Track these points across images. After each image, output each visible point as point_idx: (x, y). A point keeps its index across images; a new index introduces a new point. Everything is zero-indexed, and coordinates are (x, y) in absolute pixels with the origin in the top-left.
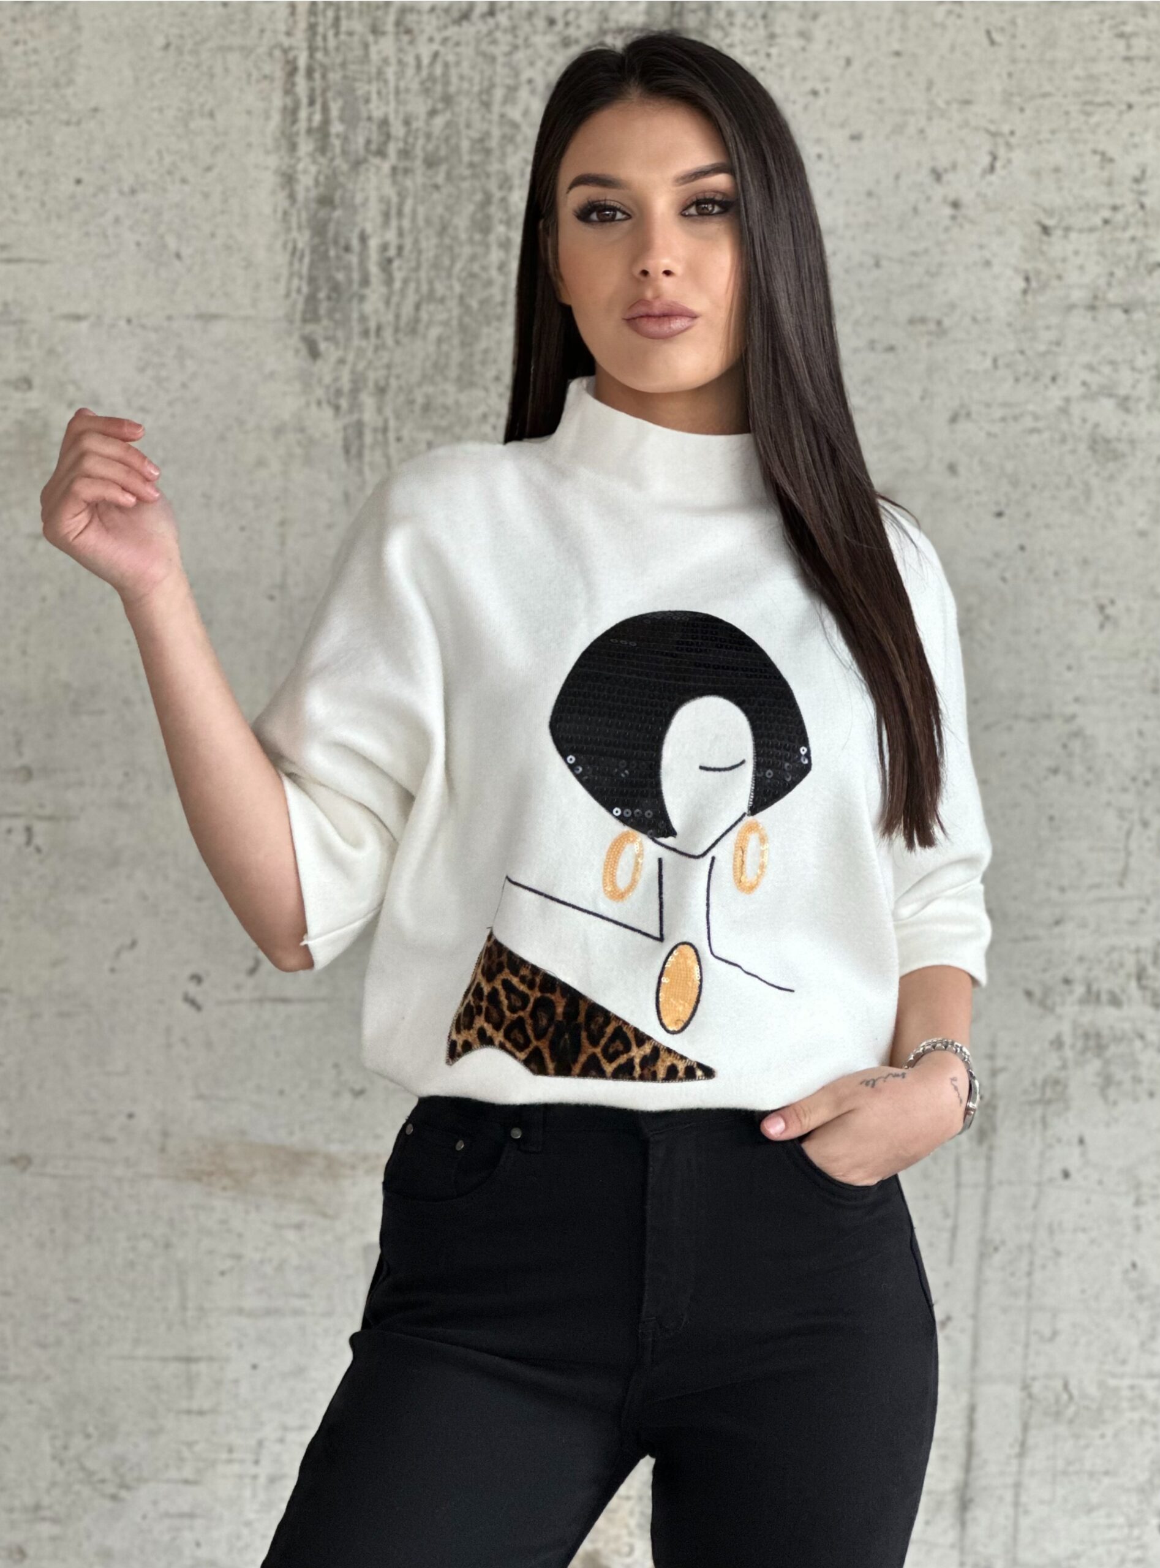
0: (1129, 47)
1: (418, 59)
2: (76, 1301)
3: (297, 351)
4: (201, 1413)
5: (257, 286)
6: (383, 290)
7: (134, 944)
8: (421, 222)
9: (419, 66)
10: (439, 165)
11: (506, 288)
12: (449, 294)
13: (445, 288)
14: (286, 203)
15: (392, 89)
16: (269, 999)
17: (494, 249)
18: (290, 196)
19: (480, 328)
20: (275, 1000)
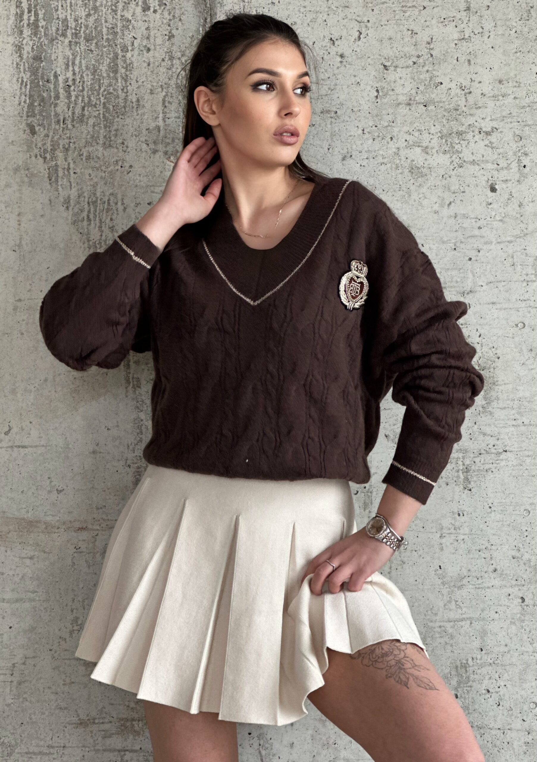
3: (25, 130)
5: (4, 100)
6: (66, 101)
10: (92, 40)
11: (126, 100)
12: (98, 103)
13: (97, 99)
14: (18, 59)
15: (69, 4)
16: (16, 446)
17: (119, 81)
18: (20, 56)
19: (113, 119)
20: (19, 447)
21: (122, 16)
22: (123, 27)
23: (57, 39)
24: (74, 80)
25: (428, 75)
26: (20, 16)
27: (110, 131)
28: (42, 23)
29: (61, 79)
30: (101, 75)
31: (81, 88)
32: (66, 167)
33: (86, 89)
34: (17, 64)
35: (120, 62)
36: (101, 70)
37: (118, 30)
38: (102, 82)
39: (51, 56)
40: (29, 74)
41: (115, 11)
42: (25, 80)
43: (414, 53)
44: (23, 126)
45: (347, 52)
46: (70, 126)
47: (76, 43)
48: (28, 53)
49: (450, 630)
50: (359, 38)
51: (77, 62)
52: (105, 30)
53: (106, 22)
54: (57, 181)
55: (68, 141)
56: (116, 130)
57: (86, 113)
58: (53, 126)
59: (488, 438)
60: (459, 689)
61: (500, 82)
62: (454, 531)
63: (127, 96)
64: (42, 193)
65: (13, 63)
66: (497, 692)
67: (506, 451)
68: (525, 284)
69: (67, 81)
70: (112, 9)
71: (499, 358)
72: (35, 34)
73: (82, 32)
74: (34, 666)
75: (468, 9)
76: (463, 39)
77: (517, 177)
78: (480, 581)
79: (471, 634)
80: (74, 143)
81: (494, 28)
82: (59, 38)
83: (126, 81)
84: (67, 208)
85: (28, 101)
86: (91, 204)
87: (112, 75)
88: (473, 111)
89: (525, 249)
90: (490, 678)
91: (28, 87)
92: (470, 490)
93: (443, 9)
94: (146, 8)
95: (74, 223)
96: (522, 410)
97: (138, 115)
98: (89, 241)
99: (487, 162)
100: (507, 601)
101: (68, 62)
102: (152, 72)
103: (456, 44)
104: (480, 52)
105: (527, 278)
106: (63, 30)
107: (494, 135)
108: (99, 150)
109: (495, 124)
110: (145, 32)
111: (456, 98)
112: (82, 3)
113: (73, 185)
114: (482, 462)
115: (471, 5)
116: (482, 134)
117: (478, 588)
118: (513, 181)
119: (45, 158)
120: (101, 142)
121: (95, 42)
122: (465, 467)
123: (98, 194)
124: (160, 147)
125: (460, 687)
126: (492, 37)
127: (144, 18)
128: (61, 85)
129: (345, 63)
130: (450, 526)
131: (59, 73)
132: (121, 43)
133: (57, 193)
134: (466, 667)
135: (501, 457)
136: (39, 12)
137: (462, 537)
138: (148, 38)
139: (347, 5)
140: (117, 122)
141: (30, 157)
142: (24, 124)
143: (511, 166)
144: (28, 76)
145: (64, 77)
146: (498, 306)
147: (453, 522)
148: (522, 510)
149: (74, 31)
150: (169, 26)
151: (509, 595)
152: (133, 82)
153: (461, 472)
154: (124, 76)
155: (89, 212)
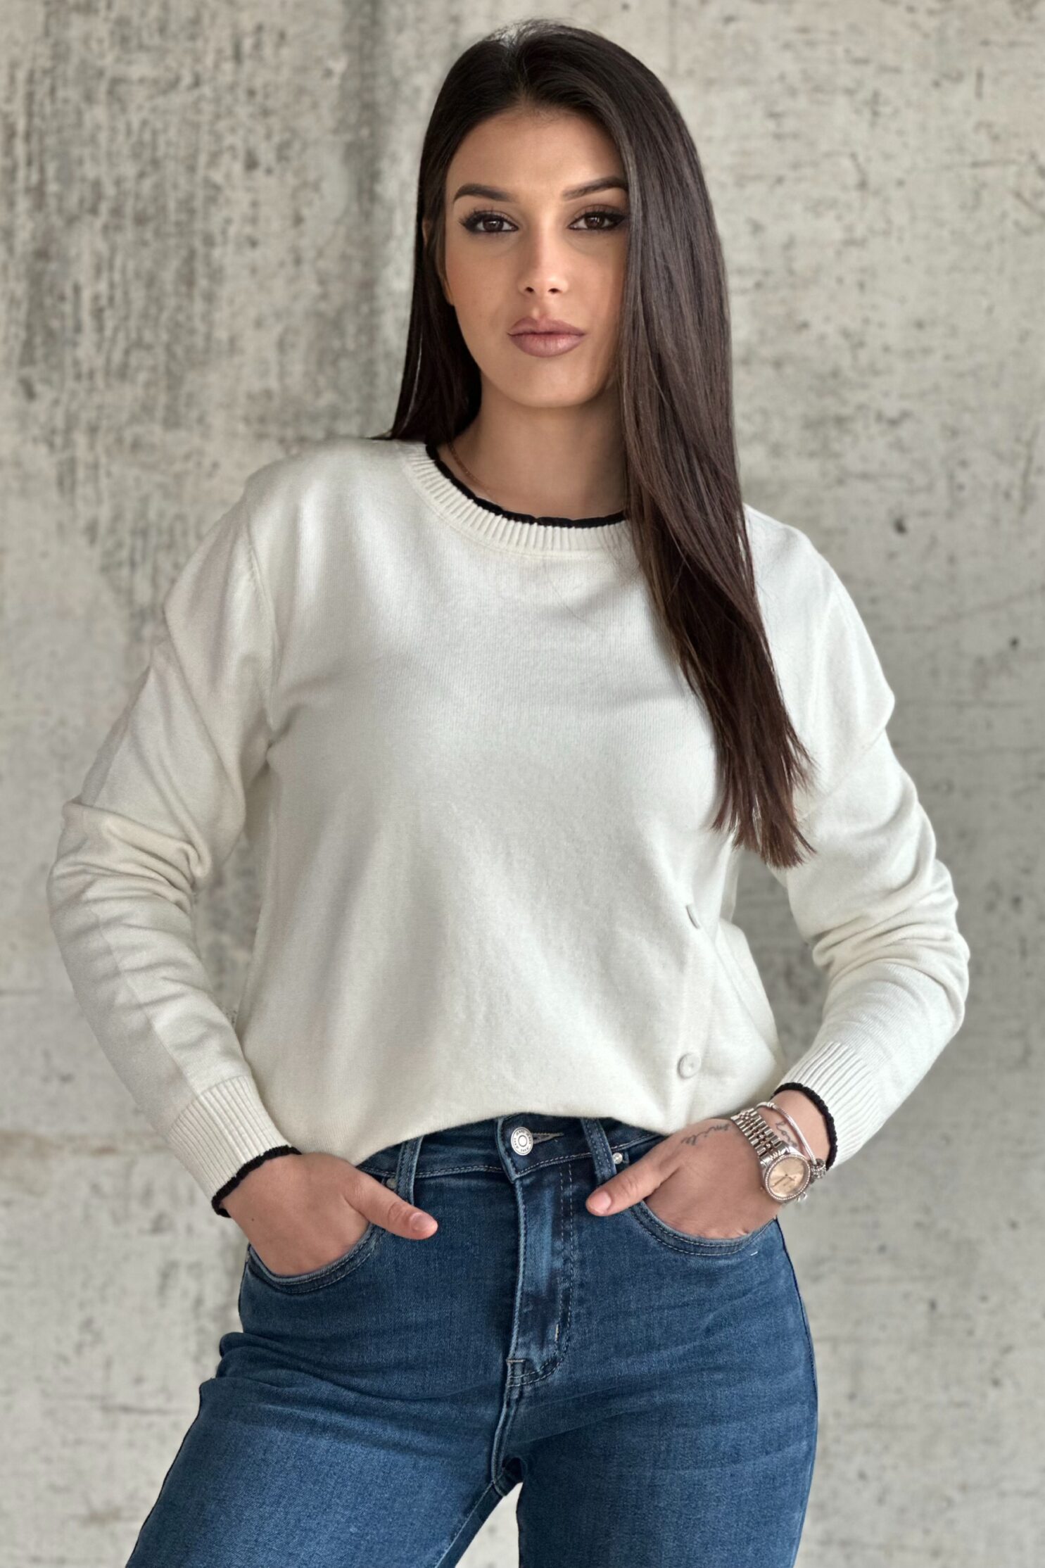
0: (779, 125)
1: (128, 125)
3: (15, 391)
6: (95, 336)
8: (130, 275)
9: (129, 133)
10: (147, 222)
12: (156, 342)
15: (103, 152)
17: (198, 301)
18: (9, 250)
19: (184, 374)
21: (205, 179)
22: (207, 199)
23: (80, 217)
24: (111, 299)
25: (783, 309)
26: (10, 173)
27: (177, 397)
28: (52, 187)
29: (86, 295)
30: (163, 290)
31: (123, 313)
32: (92, 462)
33: (133, 316)
35: (200, 267)
36: (163, 280)
37: (198, 203)
38: (164, 302)
39: (67, 251)
40: (24, 284)
42: (18, 295)
43: (759, 265)
46: (101, 385)
47: (118, 228)
48: (25, 244)
51: (118, 262)
52: (172, 205)
53: (175, 188)
54: (73, 488)
56: (190, 396)
57: (134, 360)
58: (69, 385)
61: (920, 325)
63: (211, 330)
64: (45, 511)
66: (878, 1478)
68: (955, 710)
69: (98, 300)
70: (187, 165)
72: (40, 208)
73: (129, 206)
75: (863, 185)
76: (851, 242)
77: (946, 506)
78: (853, 1268)
80: (109, 417)
81: (910, 224)
82: (84, 215)
83: (210, 302)
84: (93, 540)
88: (869, 379)
89: (957, 644)
90: (867, 1451)
91: (23, 308)
93: (815, 184)
94: (251, 164)
95: (105, 569)
97: (231, 367)
98: (131, 602)
99: (891, 476)
100: (902, 1306)
101: (101, 263)
102: (261, 285)
103: (838, 252)
104: (883, 268)
105: (959, 698)
106: (91, 202)
107: (906, 425)
108: (155, 432)
109: (906, 405)
110: (249, 210)
111: (835, 354)
112: (127, 151)
115: (869, 179)
116: (884, 423)
118: (938, 513)
120: (160, 416)
121: (151, 226)
123: (152, 515)
124: (273, 429)
126: (906, 239)
127: (247, 184)
128: (87, 307)
131: (82, 283)
132: (202, 230)
133: (70, 512)
136: (48, 165)
138: (254, 220)
141: (24, 442)
142: (13, 378)
143: (936, 486)
144: (24, 289)
145: (92, 292)
149: (112, 204)
150: (295, 199)
151: (907, 1296)
152: (224, 304)
154: (206, 291)
155: (133, 548)
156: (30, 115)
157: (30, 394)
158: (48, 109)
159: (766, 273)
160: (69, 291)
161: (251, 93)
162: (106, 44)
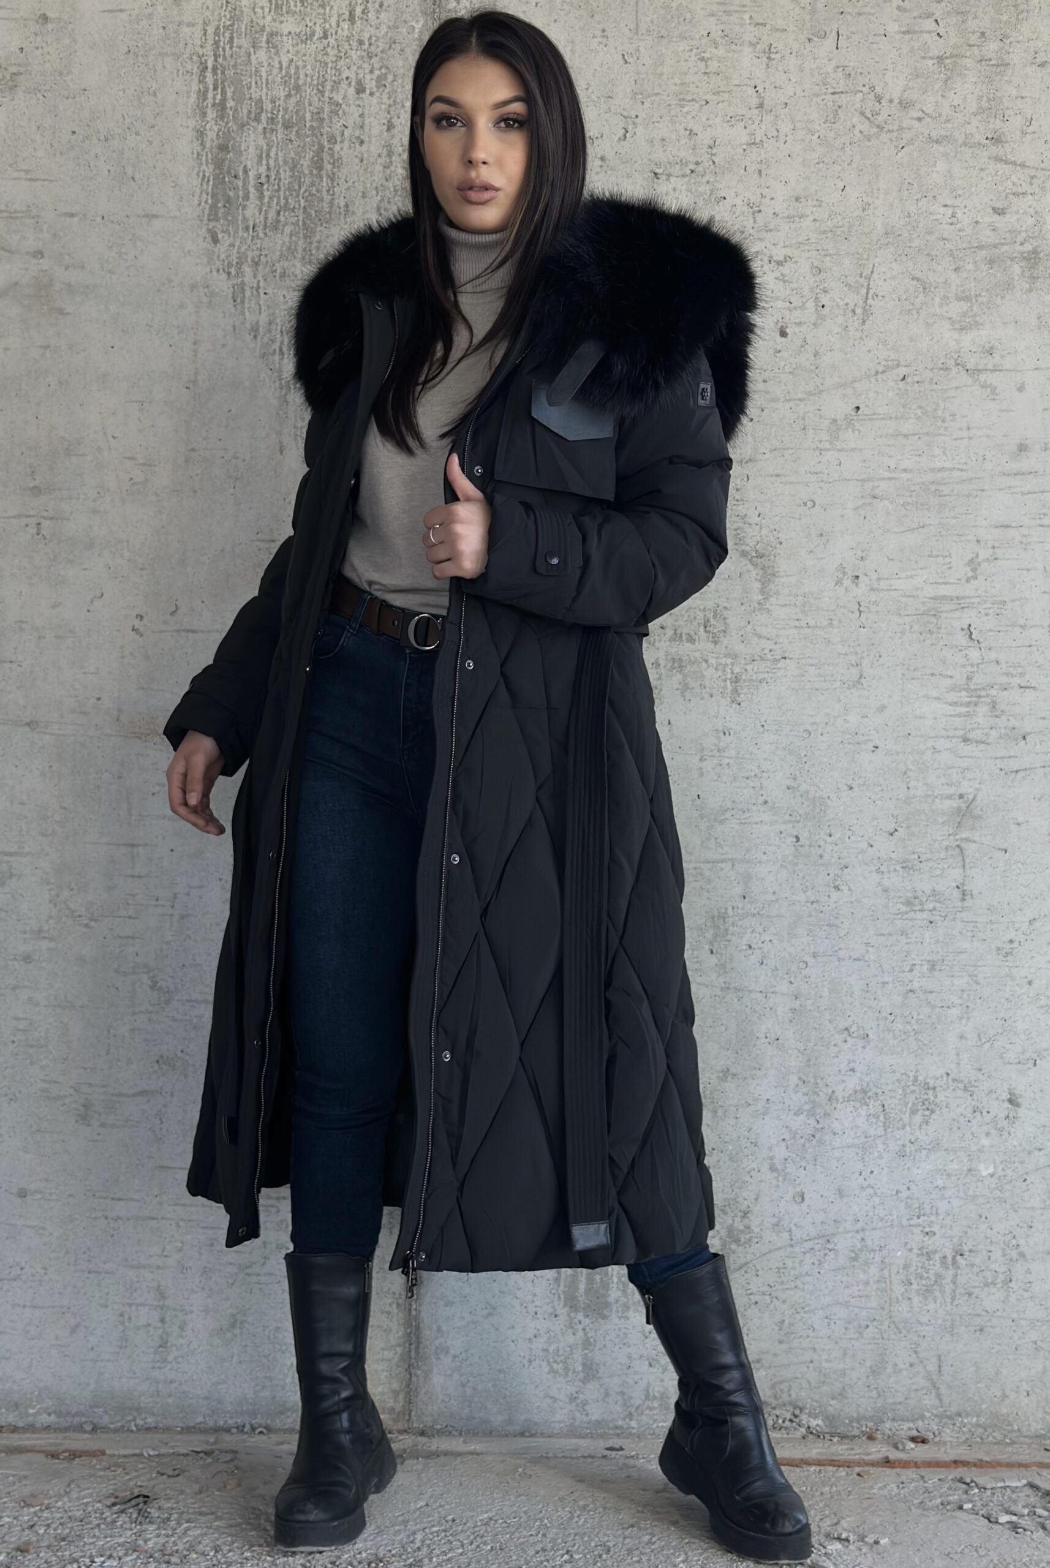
0: (706, 66)
1: (280, 63)
2: (65, 808)
3: (205, 238)
4: (139, 877)
5: (181, 198)
6: (258, 202)
7: (102, 595)
8: (281, 163)
9: (281, 68)
10: (292, 127)
11: (331, 204)
12: (297, 206)
13: (296, 202)
14: (199, 148)
15: (264, 81)
16: (184, 630)
17: (325, 179)
18: (202, 144)
19: (316, 227)
20: (188, 631)
21: (330, 99)
22: (331, 112)
23: (248, 123)
24: (268, 176)
25: (708, 188)
26: (203, 94)
27: (311, 243)
28: (230, 103)
29: (250, 173)
30: (302, 172)
31: (276, 187)
32: (255, 285)
33: (282, 189)
34: (198, 154)
35: (326, 156)
36: (302, 165)
37: (325, 116)
38: (302, 180)
39: (240, 146)
40: (211, 167)
41: (322, 92)
42: (207, 175)
43: (693, 159)
44: (203, 232)
45: (610, 155)
46: (261, 235)
47: (272, 130)
48: (212, 141)
49: (707, 873)
50: (625, 137)
51: (273, 154)
52: (308, 116)
53: (310, 105)
54: (243, 302)
55: (258, 253)
56: (319, 242)
57: (282, 219)
58: (240, 234)
59: (763, 641)
60: (715, 944)
61: (797, 199)
62: (718, 754)
63: (333, 199)
64: (224, 317)
65: (193, 153)
66: (760, 948)
67: (785, 658)
68: (817, 453)
69: (260, 178)
70: (318, 89)
71: (781, 543)
72: (222, 118)
73: (280, 116)
74: (201, 897)
75: (761, 106)
76: (753, 143)
77: (813, 319)
78: (747, 815)
79: (733, 878)
80: (266, 256)
81: (792, 132)
82: (251, 122)
83: (332, 180)
84: (255, 337)
85: (210, 201)
86: (284, 333)
87: (315, 172)
88: (764, 235)
89: (820, 410)
90: (753, 932)
91: (211, 183)
92: (739, 704)
93: (729, 105)
94: (360, 89)
95: (263, 356)
96: (806, 609)
97: (346, 223)
98: (281, 379)
99: (777, 299)
100: (777, 839)
101: (262, 154)
102: (366, 170)
103: (744, 150)
104: (774, 161)
105: (820, 446)
106: (256, 114)
107: (787, 265)
109: (788, 252)
110: (358, 120)
111: (742, 218)
112: (280, 80)
113: (263, 308)
114: (755, 670)
115: (765, 102)
116: (773, 264)
117: (745, 823)
118: (808, 324)
119: (229, 273)
120: (299, 256)
121: (295, 130)
122: (734, 676)
125: (716, 941)
126: (789, 142)
127: (358, 102)
128: (252, 182)
129: (605, 168)
130: (714, 747)
131: (249, 166)
132: (328, 132)
133: (241, 317)
134: (724, 918)
135: (779, 666)
136: (228, 89)
137: (727, 761)
138: (362, 127)
139: (610, 94)
140: (321, 231)
141: (211, 272)
142: (204, 229)
143: (807, 305)
144: (211, 170)
145: (256, 173)
146: (783, 479)
147: (716, 742)
148: (802, 730)
149: (269, 115)
150: (389, 113)
151: (781, 833)
152: (342, 182)
153: (728, 681)
154: (330, 173)
155: (282, 343)
156: (216, 56)
157: (215, 240)
158: (228, 52)
159: (697, 163)
160: (241, 173)
161: (361, 43)
162: (267, 10)
